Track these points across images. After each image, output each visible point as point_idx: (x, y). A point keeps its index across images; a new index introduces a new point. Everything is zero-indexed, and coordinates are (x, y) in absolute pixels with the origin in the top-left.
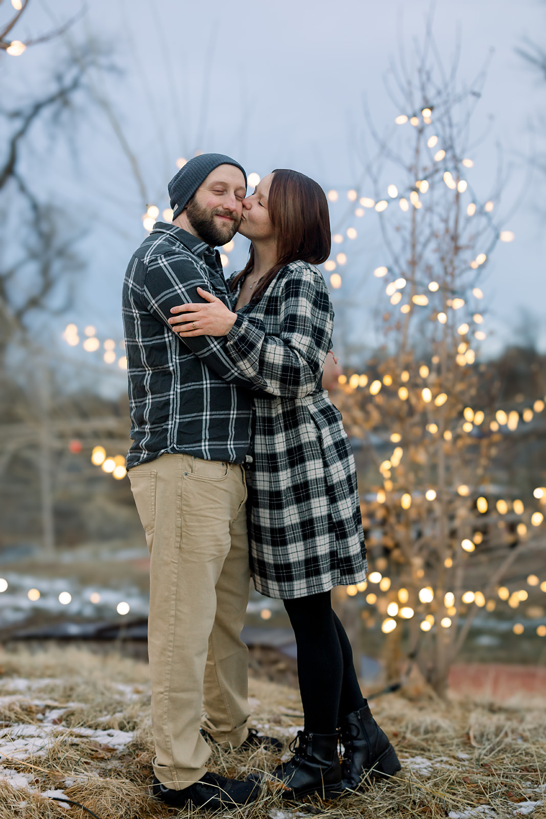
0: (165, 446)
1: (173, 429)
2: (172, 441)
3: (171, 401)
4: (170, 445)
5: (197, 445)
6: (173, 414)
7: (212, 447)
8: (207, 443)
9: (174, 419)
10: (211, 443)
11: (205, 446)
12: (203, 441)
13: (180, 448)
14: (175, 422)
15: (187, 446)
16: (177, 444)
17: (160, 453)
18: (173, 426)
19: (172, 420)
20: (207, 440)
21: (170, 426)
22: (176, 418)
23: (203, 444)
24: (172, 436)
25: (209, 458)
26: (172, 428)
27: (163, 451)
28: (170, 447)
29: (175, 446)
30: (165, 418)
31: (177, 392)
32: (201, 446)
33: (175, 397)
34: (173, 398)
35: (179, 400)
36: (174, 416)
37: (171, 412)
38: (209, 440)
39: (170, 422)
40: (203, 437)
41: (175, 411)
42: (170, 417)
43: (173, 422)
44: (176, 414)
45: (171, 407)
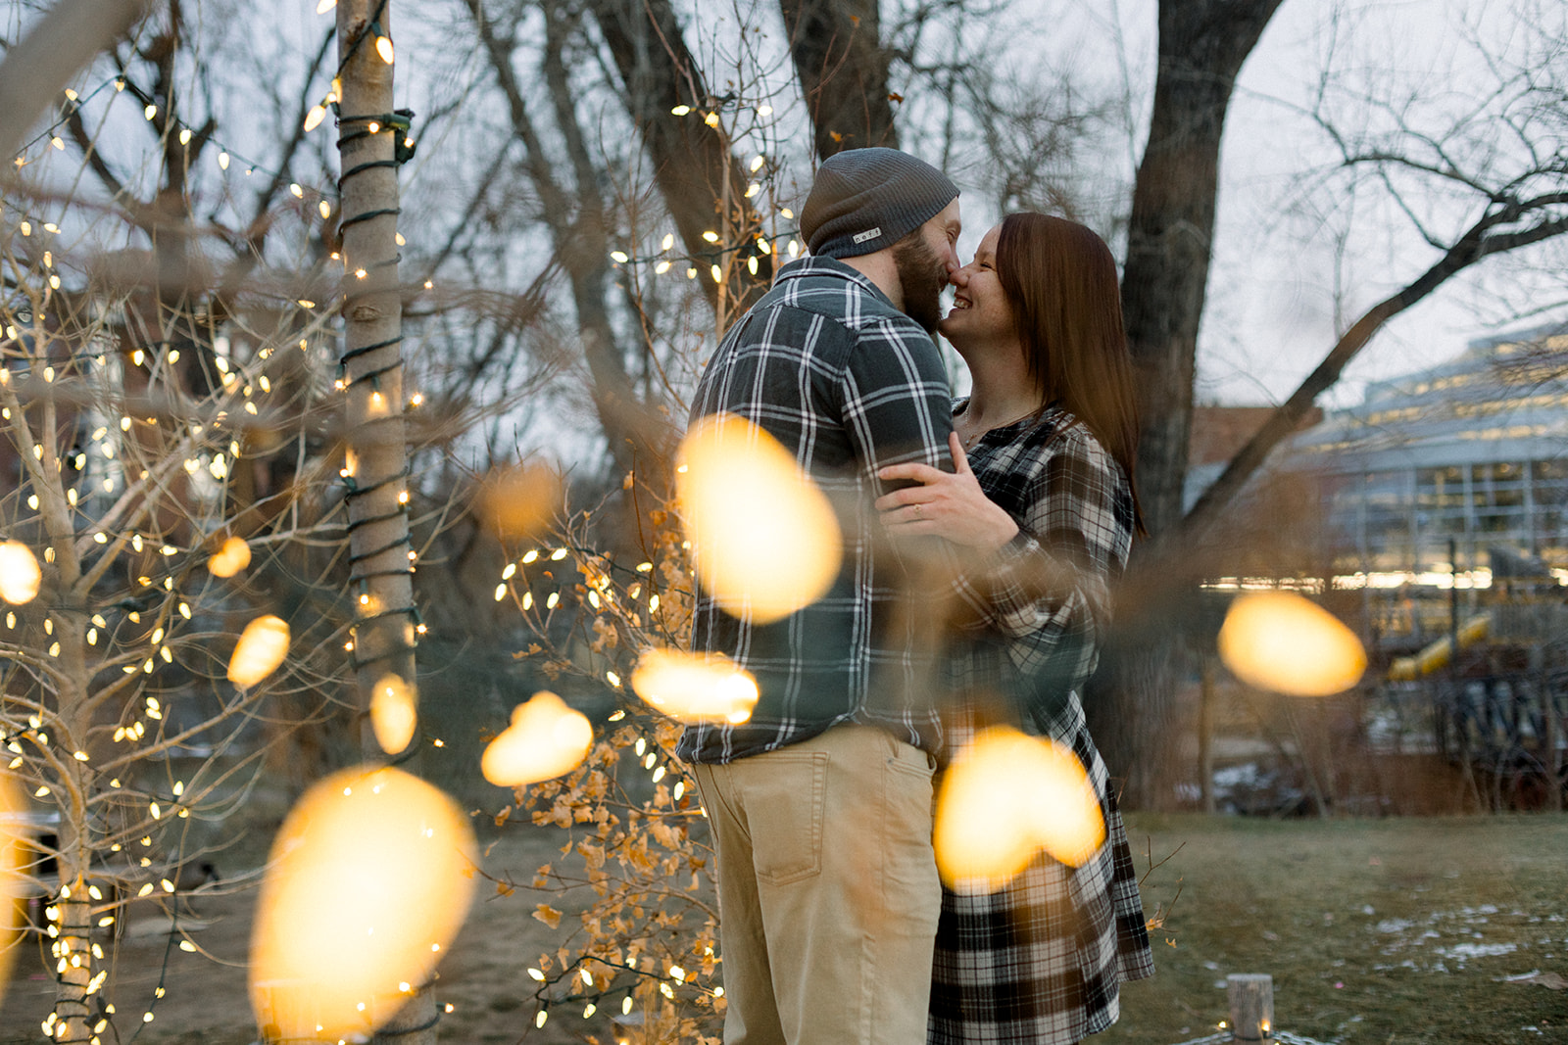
1: (859, 677)
2: (858, 699)
3: (857, 618)
5: (897, 714)
6: (857, 646)
7: (916, 722)
8: (910, 714)
9: (861, 657)
10: (914, 713)
11: (907, 718)
12: (906, 708)
13: (873, 714)
14: (863, 661)
15: (883, 712)
16: (867, 707)
17: (833, 723)
18: (858, 669)
19: (856, 657)
20: (910, 708)
21: (851, 669)
22: (864, 653)
23: (905, 714)
24: (859, 689)
25: (918, 742)
26: (855, 673)
27: (840, 718)
28: (854, 711)
29: (863, 709)
30: (844, 651)
31: (866, 600)
32: (902, 717)
33: (863, 610)
34: (860, 613)
35: (869, 616)
36: (861, 649)
37: (854, 641)
39: (853, 661)
40: (907, 701)
41: (862, 641)
42: (852, 651)
43: (858, 661)
44: (865, 645)
45: (856, 629)
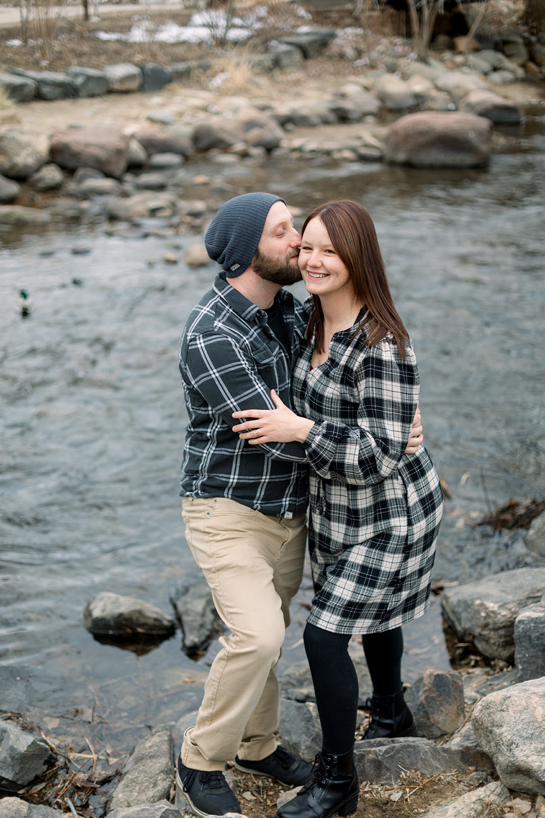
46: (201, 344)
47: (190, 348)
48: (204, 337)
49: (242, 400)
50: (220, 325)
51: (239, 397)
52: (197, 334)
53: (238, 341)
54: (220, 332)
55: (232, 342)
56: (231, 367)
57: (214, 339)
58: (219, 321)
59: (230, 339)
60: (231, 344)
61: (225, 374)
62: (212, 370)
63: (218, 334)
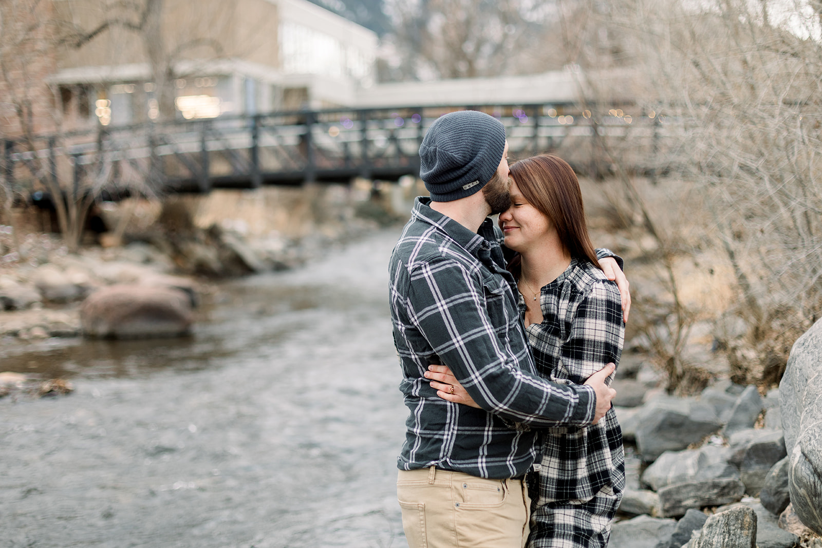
0: (436, 457)
1: (449, 441)
2: (445, 454)
3: (449, 409)
4: (442, 458)
5: (473, 461)
6: (450, 423)
7: (489, 465)
8: (484, 460)
9: (451, 430)
10: (489, 460)
11: (482, 463)
12: (480, 457)
13: (453, 464)
14: (452, 434)
15: (462, 462)
16: (450, 458)
17: (429, 464)
18: (449, 437)
19: (449, 430)
20: (484, 457)
21: (445, 437)
22: (454, 429)
23: (480, 460)
24: (447, 448)
25: (486, 476)
26: (447, 439)
27: (433, 463)
28: (442, 460)
29: (448, 460)
30: (442, 426)
32: (477, 463)
33: (453, 405)
34: (451, 406)
35: (457, 408)
36: (452, 426)
37: (448, 421)
38: (487, 457)
39: (446, 433)
40: (481, 453)
41: (453, 421)
42: (447, 426)
43: (450, 433)
44: (454, 424)
45: (449, 415)
46: (428, 272)
47: (412, 279)
48: (430, 264)
49: (469, 339)
50: (446, 250)
51: (466, 334)
52: (422, 263)
53: (468, 268)
54: (448, 258)
55: (462, 269)
56: (459, 298)
57: (441, 267)
58: (444, 247)
59: (459, 265)
60: (460, 271)
61: (454, 306)
62: (440, 301)
63: (447, 260)
